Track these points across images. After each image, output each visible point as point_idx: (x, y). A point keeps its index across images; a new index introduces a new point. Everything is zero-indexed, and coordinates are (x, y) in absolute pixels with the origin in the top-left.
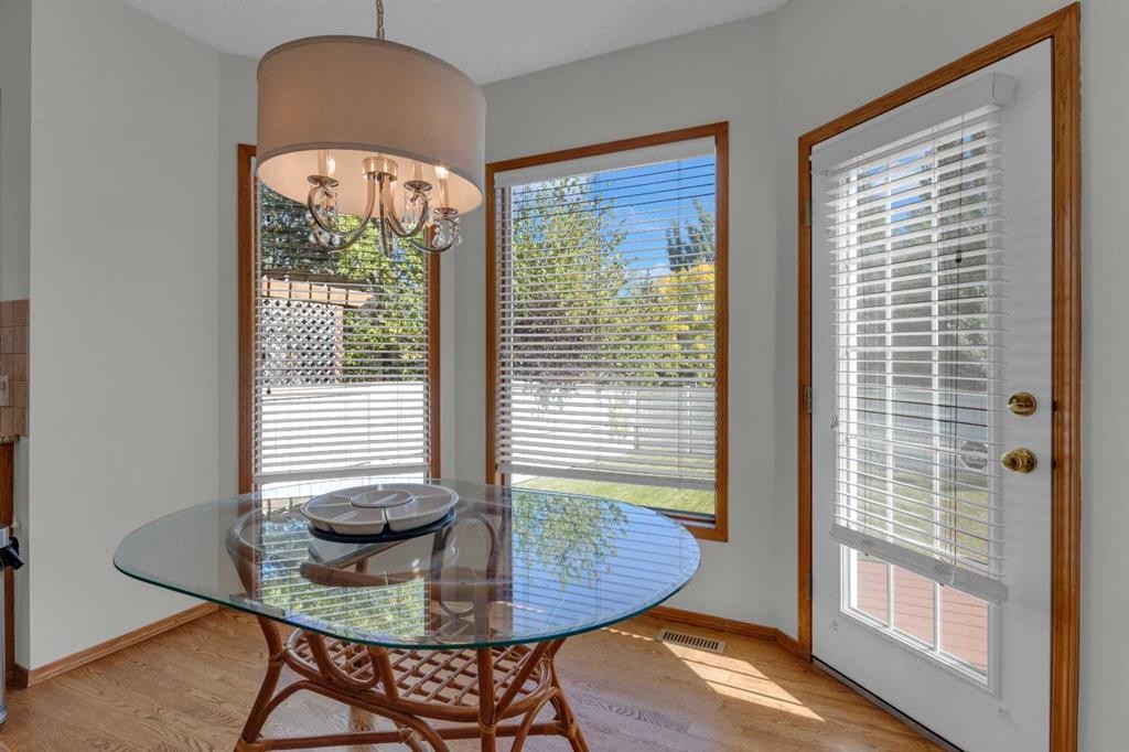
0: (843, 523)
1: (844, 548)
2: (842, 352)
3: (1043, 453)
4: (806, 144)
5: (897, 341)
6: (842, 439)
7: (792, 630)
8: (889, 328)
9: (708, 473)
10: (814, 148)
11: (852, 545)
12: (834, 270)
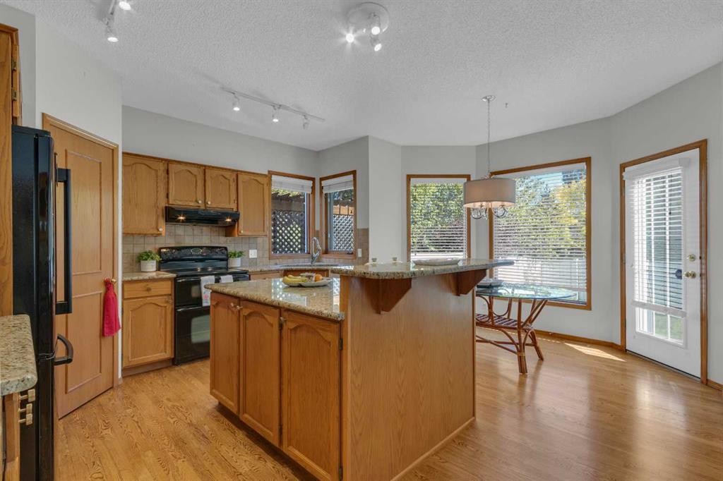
0: (637, 300)
1: (637, 309)
2: (636, 241)
3: (698, 272)
4: (623, 167)
5: (656, 233)
6: (636, 271)
7: (618, 341)
8: (653, 229)
9: (584, 285)
10: (626, 169)
11: (639, 307)
12: (633, 213)
